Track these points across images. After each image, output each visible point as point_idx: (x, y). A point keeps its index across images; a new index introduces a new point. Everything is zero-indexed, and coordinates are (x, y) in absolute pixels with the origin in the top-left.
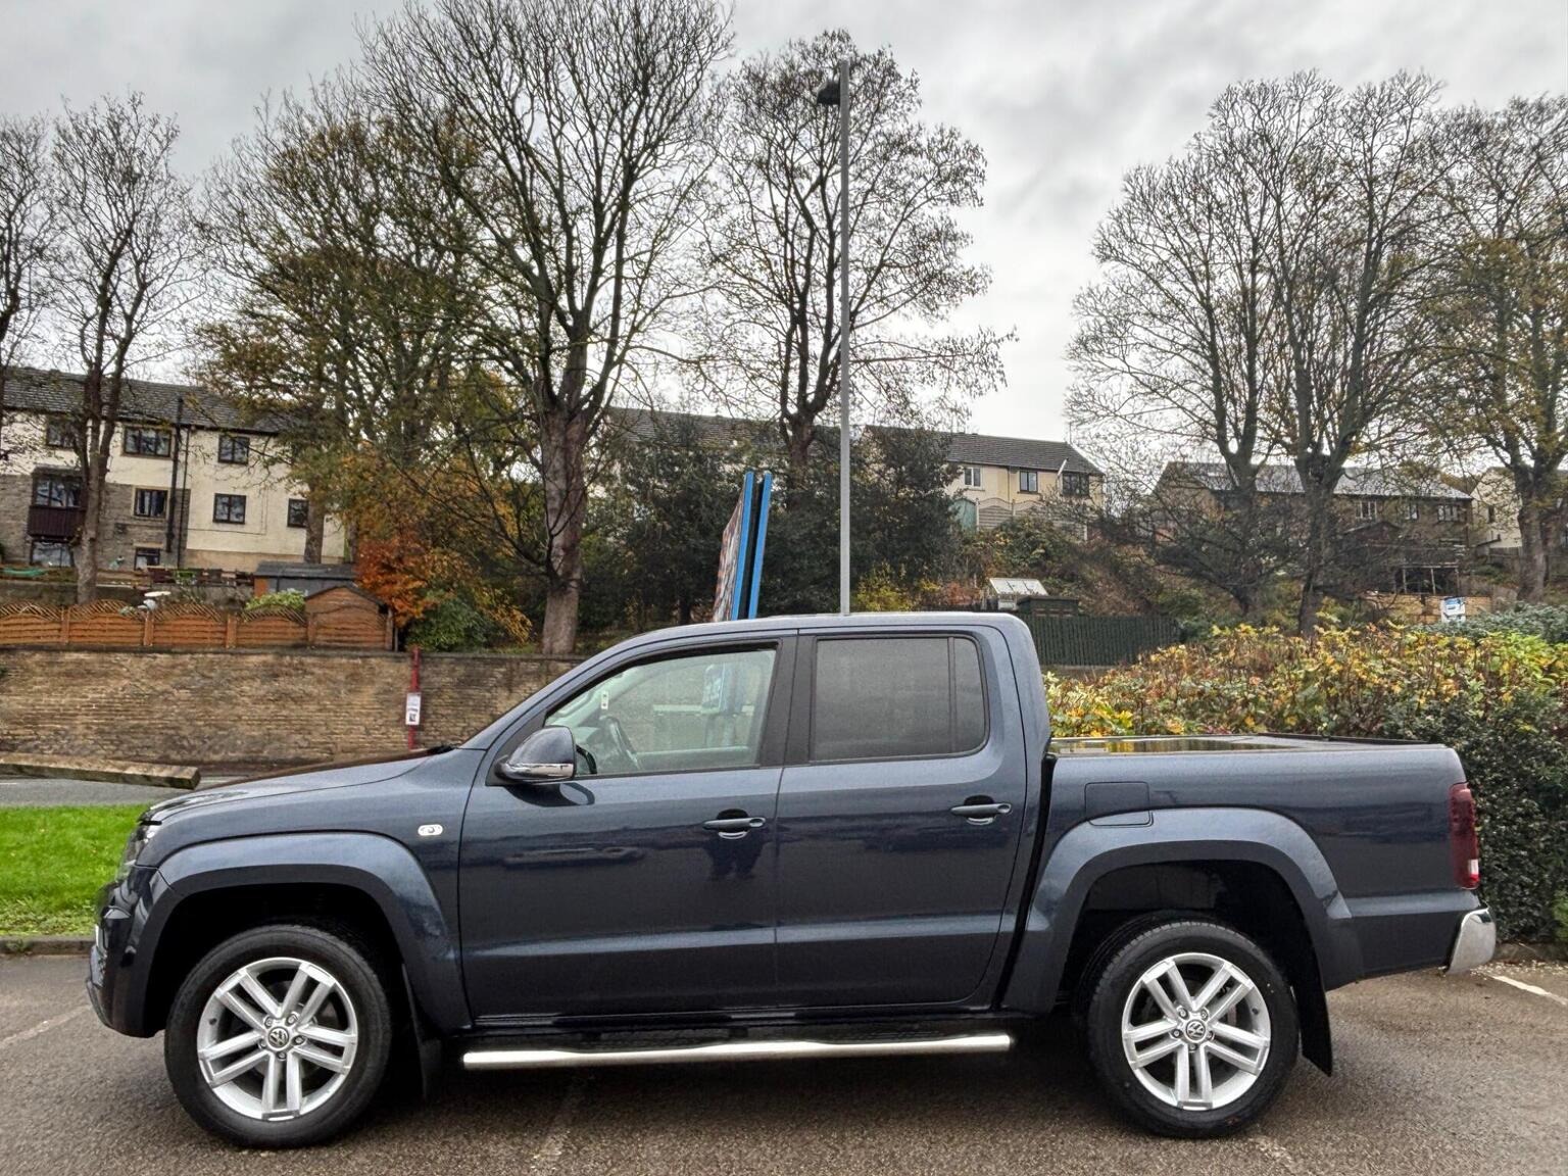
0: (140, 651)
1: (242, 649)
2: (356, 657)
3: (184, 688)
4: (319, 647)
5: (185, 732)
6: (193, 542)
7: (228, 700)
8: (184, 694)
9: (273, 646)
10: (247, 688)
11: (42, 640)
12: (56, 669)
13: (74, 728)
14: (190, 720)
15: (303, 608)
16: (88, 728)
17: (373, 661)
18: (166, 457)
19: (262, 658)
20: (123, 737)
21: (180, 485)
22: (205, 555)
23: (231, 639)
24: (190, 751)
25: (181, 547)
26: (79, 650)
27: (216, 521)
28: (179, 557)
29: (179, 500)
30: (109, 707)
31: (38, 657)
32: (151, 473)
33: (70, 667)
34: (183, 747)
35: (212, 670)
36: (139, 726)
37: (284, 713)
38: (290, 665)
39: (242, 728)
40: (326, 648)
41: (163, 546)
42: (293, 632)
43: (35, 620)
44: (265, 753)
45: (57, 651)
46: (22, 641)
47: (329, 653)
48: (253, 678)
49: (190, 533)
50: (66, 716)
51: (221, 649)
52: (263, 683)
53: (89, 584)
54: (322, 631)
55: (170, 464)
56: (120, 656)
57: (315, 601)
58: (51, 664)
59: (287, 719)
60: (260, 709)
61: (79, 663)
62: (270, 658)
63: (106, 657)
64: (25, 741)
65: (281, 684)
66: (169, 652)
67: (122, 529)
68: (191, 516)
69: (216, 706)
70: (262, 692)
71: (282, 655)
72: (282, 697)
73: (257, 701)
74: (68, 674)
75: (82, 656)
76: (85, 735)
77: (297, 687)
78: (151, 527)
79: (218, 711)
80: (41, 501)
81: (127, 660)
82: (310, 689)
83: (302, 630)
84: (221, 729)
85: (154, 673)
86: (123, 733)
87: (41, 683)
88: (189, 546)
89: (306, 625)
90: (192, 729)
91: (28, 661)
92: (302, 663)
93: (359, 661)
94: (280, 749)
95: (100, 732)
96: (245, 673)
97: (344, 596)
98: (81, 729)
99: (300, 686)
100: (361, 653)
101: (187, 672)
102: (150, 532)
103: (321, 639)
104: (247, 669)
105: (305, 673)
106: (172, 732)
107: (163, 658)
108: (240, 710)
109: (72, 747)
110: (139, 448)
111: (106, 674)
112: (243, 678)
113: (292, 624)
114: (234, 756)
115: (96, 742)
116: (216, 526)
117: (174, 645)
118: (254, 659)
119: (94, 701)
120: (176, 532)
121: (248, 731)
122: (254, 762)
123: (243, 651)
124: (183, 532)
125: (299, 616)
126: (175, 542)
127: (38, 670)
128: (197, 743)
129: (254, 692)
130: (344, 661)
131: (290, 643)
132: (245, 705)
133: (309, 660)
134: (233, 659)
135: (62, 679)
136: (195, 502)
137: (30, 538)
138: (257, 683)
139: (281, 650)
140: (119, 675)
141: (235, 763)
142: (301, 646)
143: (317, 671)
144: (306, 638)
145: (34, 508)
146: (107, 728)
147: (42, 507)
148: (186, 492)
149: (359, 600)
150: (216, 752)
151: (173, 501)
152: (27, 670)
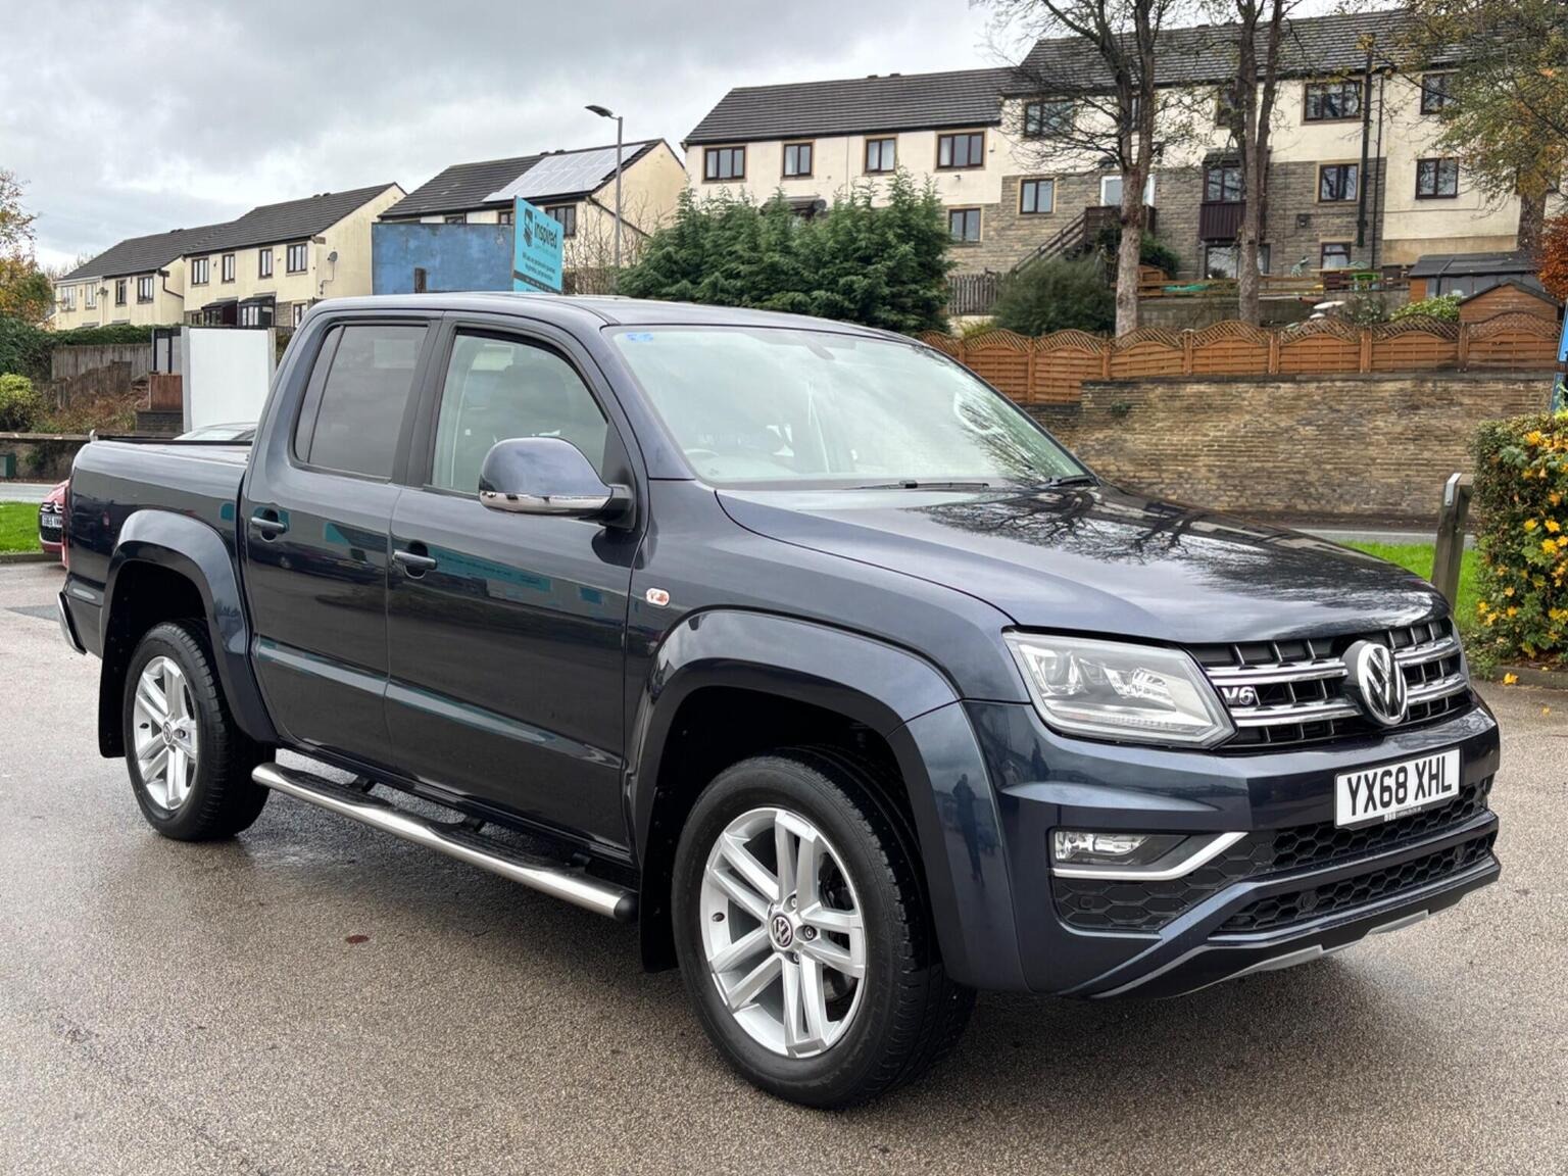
0: (1262, 380)
1: (1378, 372)
2: (1515, 381)
3: (1310, 424)
4: (1471, 369)
5: (1313, 476)
6: (1392, 229)
7: (1361, 438)
8: (1310, 431)
9: (1415, 370)
10: (1382, 424)
11: (1165, 371)
12: (1178, 404)
13: (1196, 470)
14: (1319, 463)
15: (1455, 318)
16: (1211, 471)
17: (1540, 386)
18: (1354, 118)
19: (1399, 385)
20: (1246, 482)
21: (1372, 154)
22: (1407, 247)
23: (1365, 362)
24: (1318, 500)
25: (1376, 237)
26: (1199, 381)
27: (1419, 197)
28: (1374, 251)
29: (1372, 174)
30: (1230, 446)
31: (1160, 390)
32: (1336, 142)
33: (1192, 400)
34: (1310, 495)
35: (1341, 402)
36: (1262, 469)
37: (1427, 455)
38: (1433, 393)
39: (1376, 473)
40: (1481, 369)
41: (1353, 239)
42: (1437, 349)
43: (1157, 349)
44: (1404, 505)
45: (1179, 383)
46: (1145, 373)
47: (1482, 376)
48: (1388, 412)
49: (1387, 219)
50: (1186, 456)
51: (1353, 373)
52: (1400, 416)
53: (1250, 297)
54: (1474, 347)
55: (1359, 126)
56: (1242, 386)
57: (1473, 307)
58: (1172, 397)
59: (1429, 463)
60: (1397, 451)
61: (1200, 396)
62: (1408, 385)
63: (1227, 388)
64: (1151, 484)
65: (1421, 418)
66: (1293, 380)
67: (1304, 220)
68: (1388, 196)
69: (1347, 446)
70: (1399, 429)
71: (1424, 381)
72: (1421, 436)
73: (1395, 439)
74: (1189, 409)
75: (1202, 388)
76: (1208, 479)
77: (1440, 421)
78: (1339, 216)
79: (1348, 453)
80: (1214, 196)
81: (1247, 391)
82: (1458, 424)
83: (1451, 347)
84: (1352, 474)
85: (1276, 407)
86: (1245, 476)
87: (1163, 420)
88: (1386, 236)
89: (1454, 339)
90: (1320, 473)
91: (1151, 396)
92: (1446, 390)
93: (1521, 387)
94: (1422, 501)
95: (1223, 476)
96: (1379, 405)
97: (1510, 298)
98: (1203, 470)
99: (1445, 421)
100: (1522, 376)
101: (1313, 405)
102: (1338, 221)
103: (1475, 358)
104: (1382, 399)
105: (1451, 403)
106: (1298, 477)
107: (1286, 388)
108: (1373, 451)
109: (1195, 492)
110: (1320, 111)
111: (1227, 409)
112: (1377, 412)
113: (1438, 340)
114: (1370, 507)
115: (1219, 488)
116: (1420, 205)
117: (1301, 372)
118: (1390, 387)
119: (1216, 439)
120: (1369, 217)
121: (1382, 478)
122: (1390, 516)
123: (1377, 376)
124: (1378, 213)
125: (1448, 327)
126: (1368, 232)
127: (1161, 405)
128: (1326, 491)
129: (1390, 428)
130: (1501, 386)
131: (1435, 364)
132: (1378, 445)
133: (1456, 387)
134: (1366, 386)
135: (1184, 416)
136: (1391, 174)
137: (1203, 244)
138: (1393, 418)
139: (1421, 375)
140: (1240, 409)
141: (1370, 516)
142: (1449, 368)
143: (1466, 401)
144: (1455, 358)
145: (1206, 205)
146: (1229, 471)
147: (1213, 204)
148: (1380, 162)
149: (1530, 302)
150: (1347, 503)
151: (1365, 177)
152: (1150, 406)
